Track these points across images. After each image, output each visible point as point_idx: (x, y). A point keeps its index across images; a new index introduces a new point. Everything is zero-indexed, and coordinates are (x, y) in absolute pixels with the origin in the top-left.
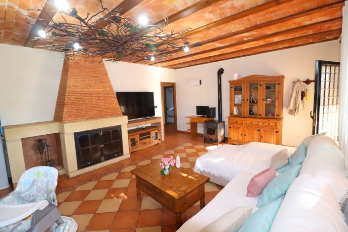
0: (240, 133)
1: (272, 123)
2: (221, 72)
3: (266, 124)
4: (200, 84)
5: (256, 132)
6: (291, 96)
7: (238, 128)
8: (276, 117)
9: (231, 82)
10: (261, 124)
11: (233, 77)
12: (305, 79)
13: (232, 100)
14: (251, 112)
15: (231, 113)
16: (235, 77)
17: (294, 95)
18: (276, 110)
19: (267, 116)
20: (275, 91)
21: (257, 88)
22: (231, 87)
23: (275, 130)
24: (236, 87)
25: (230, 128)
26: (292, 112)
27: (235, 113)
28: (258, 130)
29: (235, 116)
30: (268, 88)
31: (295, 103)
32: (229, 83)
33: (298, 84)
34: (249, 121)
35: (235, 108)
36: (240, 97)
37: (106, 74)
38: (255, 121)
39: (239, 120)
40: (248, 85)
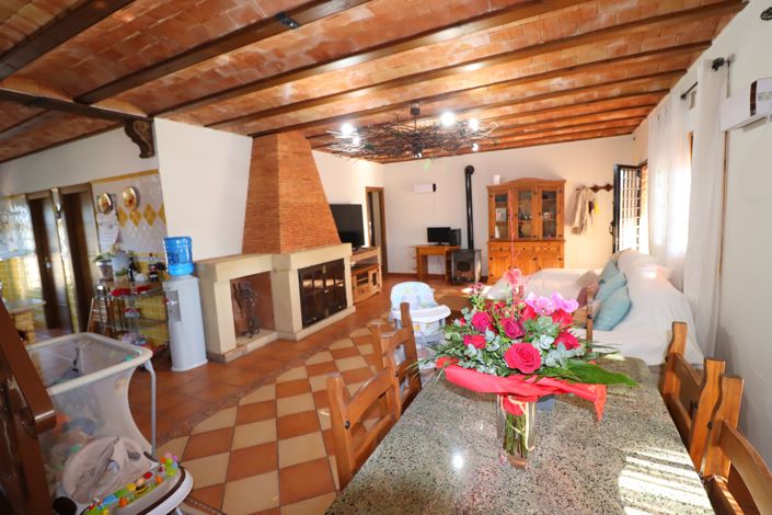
0: (507, 266)
1: (553, 247)
2: (469, 171)
3: (546, 249)
4: (434, 190)
5: (531, 261)
6: (576, 208)
7: (505, 258)
8: (557, 238)
9: (490, 189)
10: (538, 249)
11: (492, 180)
12: (592, 186)
13: (491, 215)
14: (521, 235)
15: (492, 236)
16: (497, 180)
17: (579, 207)
18: (558, 228)
19: (546, 238)
20: (555, 202)
21: (530, 199)
22: (491, 196)
23: (558, 257)
24: (499, 197)
25: (491, 259)
26: (576, 231)
27: (497, 236)
28: (535, 259)
29: (497, 241)
30: (544, 197)
31: (582, 218)
32: (486, 190)
33: (584, 192)
34: (520, 246)
35: (496, 228)
36: (504, 210)
37: (317, 174)
38: (528, 246)
39: (505, 246)
40: (516, 193)
